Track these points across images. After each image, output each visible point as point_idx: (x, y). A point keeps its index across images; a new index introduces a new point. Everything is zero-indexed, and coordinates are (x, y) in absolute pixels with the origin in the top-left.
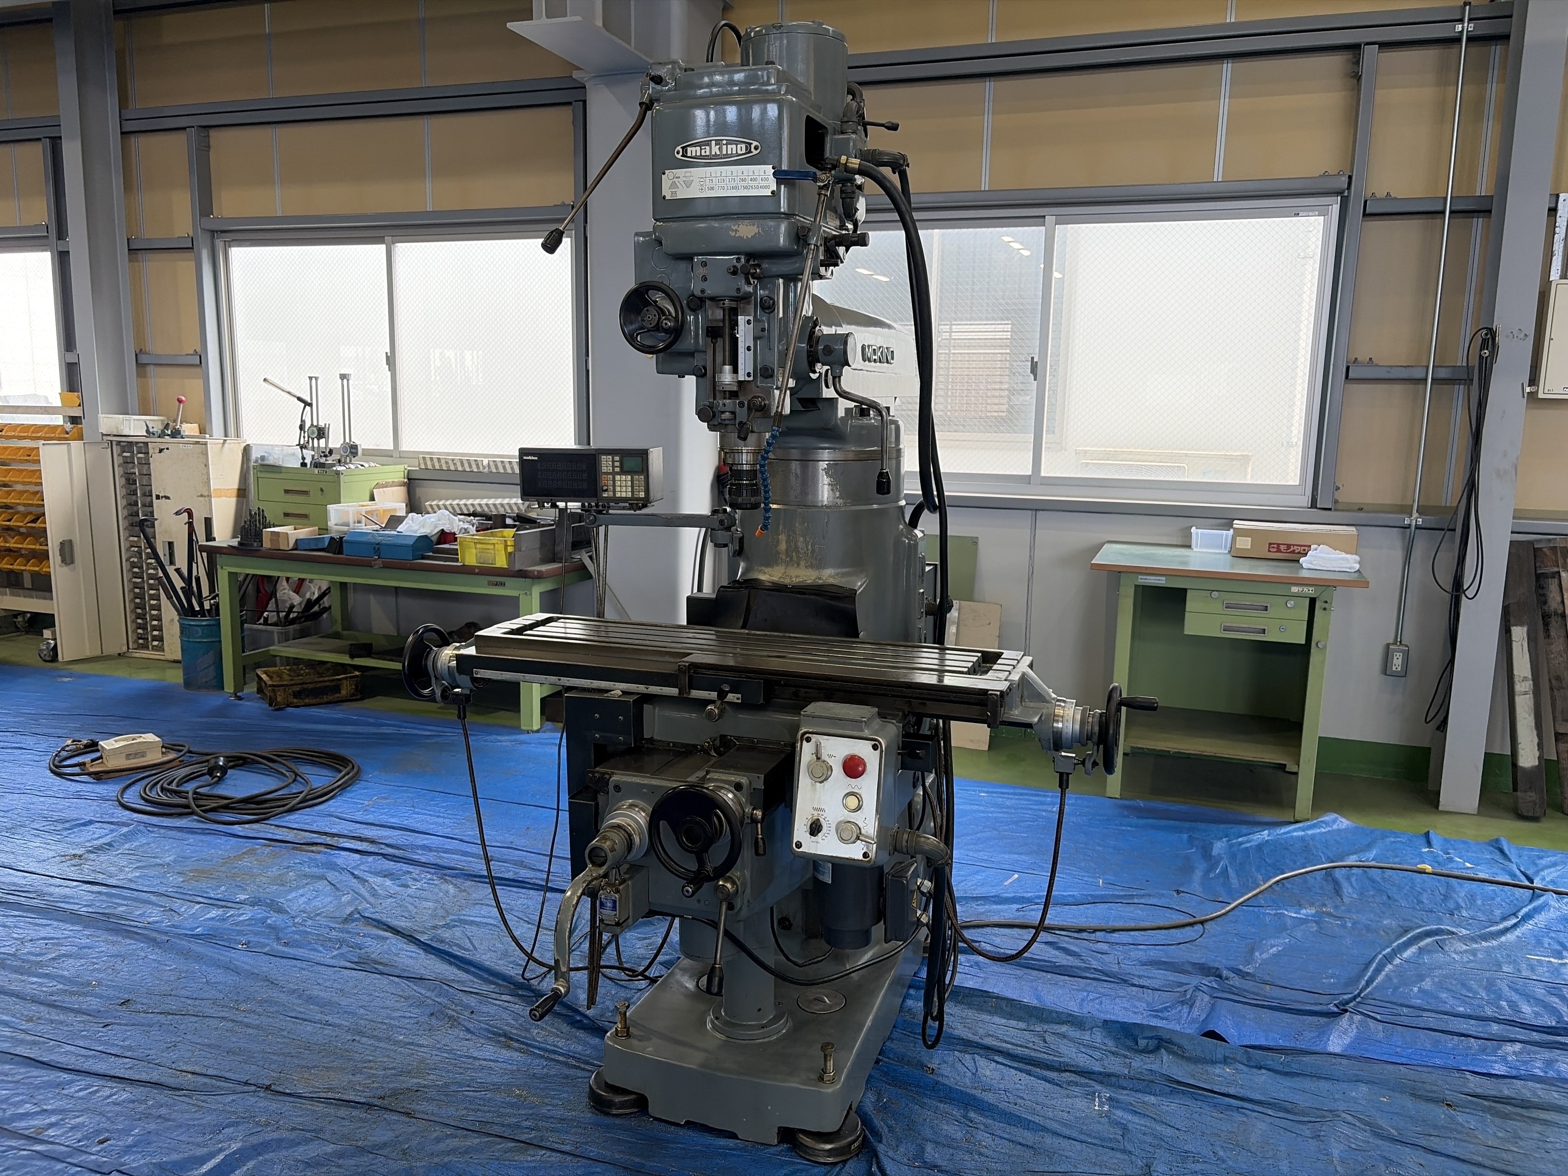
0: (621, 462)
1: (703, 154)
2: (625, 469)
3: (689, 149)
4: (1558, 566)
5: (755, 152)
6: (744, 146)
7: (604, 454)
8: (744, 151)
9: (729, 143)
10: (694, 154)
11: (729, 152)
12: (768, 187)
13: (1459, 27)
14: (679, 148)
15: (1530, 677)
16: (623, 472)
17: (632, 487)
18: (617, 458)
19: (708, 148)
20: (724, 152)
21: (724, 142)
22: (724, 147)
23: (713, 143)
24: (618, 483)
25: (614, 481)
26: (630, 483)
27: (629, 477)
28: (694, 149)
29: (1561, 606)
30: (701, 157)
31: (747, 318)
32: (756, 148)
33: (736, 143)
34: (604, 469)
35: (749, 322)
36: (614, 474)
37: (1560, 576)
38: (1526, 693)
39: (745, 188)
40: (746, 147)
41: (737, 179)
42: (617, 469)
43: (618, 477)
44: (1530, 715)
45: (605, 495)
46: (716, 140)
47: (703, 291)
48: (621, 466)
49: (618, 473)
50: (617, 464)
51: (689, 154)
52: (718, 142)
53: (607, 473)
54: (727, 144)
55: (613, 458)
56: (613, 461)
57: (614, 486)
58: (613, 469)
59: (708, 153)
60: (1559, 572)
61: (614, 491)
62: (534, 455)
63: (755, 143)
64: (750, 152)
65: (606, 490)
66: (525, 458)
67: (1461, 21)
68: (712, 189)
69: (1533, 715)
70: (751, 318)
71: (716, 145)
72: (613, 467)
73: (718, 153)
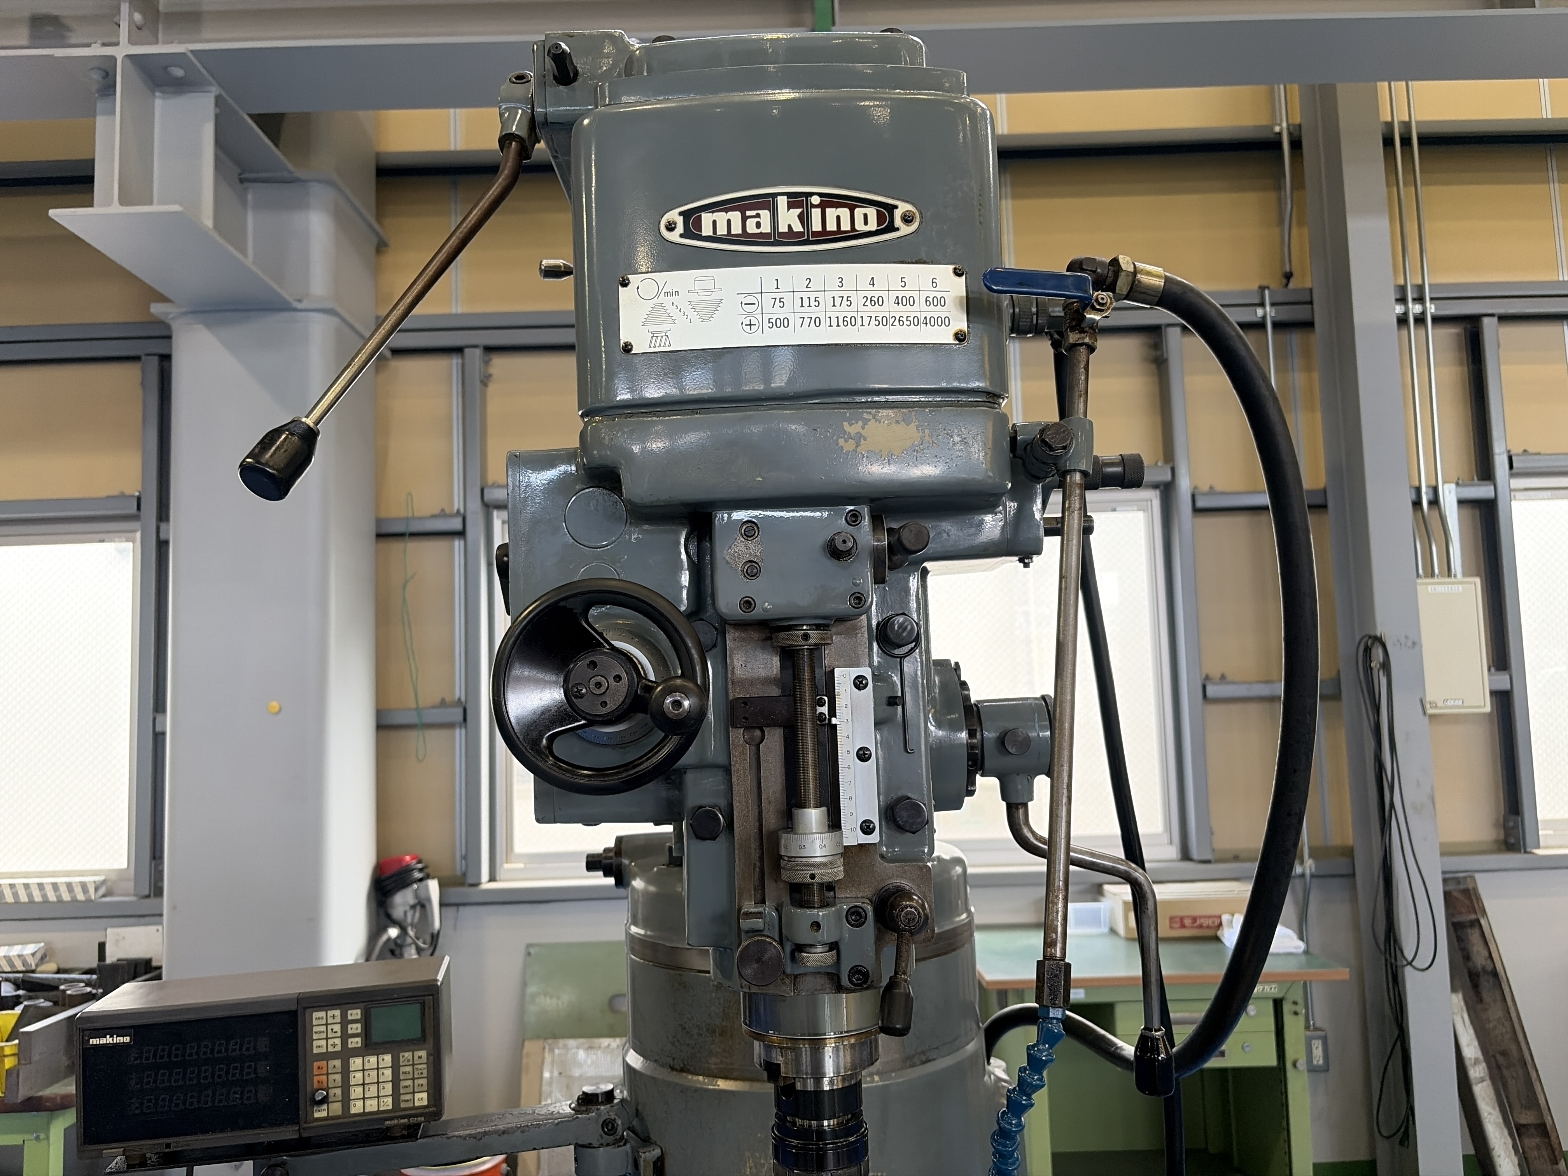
0: (366, 1021)
1: (751, 228)
2: (375, 1037)
3: (707, 218)
4: (1476, 913)
5: (905, 230)
6: (872, 212)
7: (320, 1008)
8: (873, 226)
9: (828, 202)
10: (722, 231)
11: (831, 226)
12: (944, 322)
13: (1260, 312)
14: (674, 215)
15: (1481, 1057)
16: (370, 1046)
17: (396, 1081)
18: (355, 1014)
19: (765, 215)
20: (817, 226)
21: (816, 200)
22: (816, 213)
23: (782, 201)
24: (356, 1078)
25: (346, 1072)
26: (388, 1073)
27: (388, 1058)
28: (721, 218)
29: (1489, 961)
30: (745, 238)
31: (855, 672)
32: (907, 219)
33: (851, 203)
34: (319, 1046)
35: (859, 683)
36: (346, 1054)
37: (1481, 926)
38: (1482, 1080)
39: (882, 322)
40: (880, 216)
41: (858, 300)
42: (355, 1043)
43: (356, 1063)
44: (1494, 1108)
45: (320, 1113)
46: (789, 195)
47: (748, 604)
48: (366, 1034)
49: (356, 1052)
50: (356, 1028)
51: (707, 231)
52: (795, 200)
53: (328, 1056)
54: (823, 206)
55: (344, 1016)
56: (345, 1023)
57: (346, 1086)
58: (344, 1043)
59: (766, 228)
60: (1478, 921)
61: (346, 1100)
62: (119, 1031)
63: (903, 207)
64: (892, 228)
65: (325, 1100)
66: (93, 1041)
67: (1262, 305)
68: (783, 323)
69: (1497, 1108)
70: (867, 672)
71: (790, 206)
72: (345, 1036)
73: (798, 227)
